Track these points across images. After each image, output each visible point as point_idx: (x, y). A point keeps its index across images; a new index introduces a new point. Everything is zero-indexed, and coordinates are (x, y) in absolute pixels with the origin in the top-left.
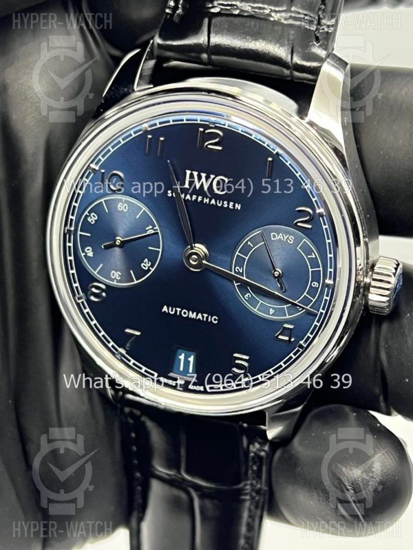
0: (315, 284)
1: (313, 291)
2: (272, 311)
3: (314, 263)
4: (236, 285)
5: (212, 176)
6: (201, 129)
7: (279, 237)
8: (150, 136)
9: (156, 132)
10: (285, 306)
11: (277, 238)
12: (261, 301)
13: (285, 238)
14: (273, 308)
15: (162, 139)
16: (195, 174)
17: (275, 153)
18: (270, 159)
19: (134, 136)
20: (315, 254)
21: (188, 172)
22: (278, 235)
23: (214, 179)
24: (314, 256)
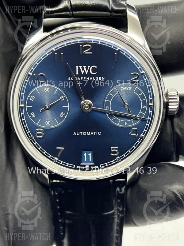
0: (144, 107)
1: (144, 110)
2: (126, 123)
3: (143, 97)
4: (107, 115)
5: (89, 67)
6: (81, 46)
7: (125, 89)
8: (56, 54)
9: (59, 51)
10: (132, 120)
11: (124, 89)
12: (120, 120)
13: (128, 88)
14: (126, 122)
15: (62, 54)
16: (81, 67)
17: (117, 50)
18: (116, 53)
19: (48, 55)
20: (142, 93)
21: (77, 67)
22: (124, 88)
23: (90, 68)
24: (142, 94)
